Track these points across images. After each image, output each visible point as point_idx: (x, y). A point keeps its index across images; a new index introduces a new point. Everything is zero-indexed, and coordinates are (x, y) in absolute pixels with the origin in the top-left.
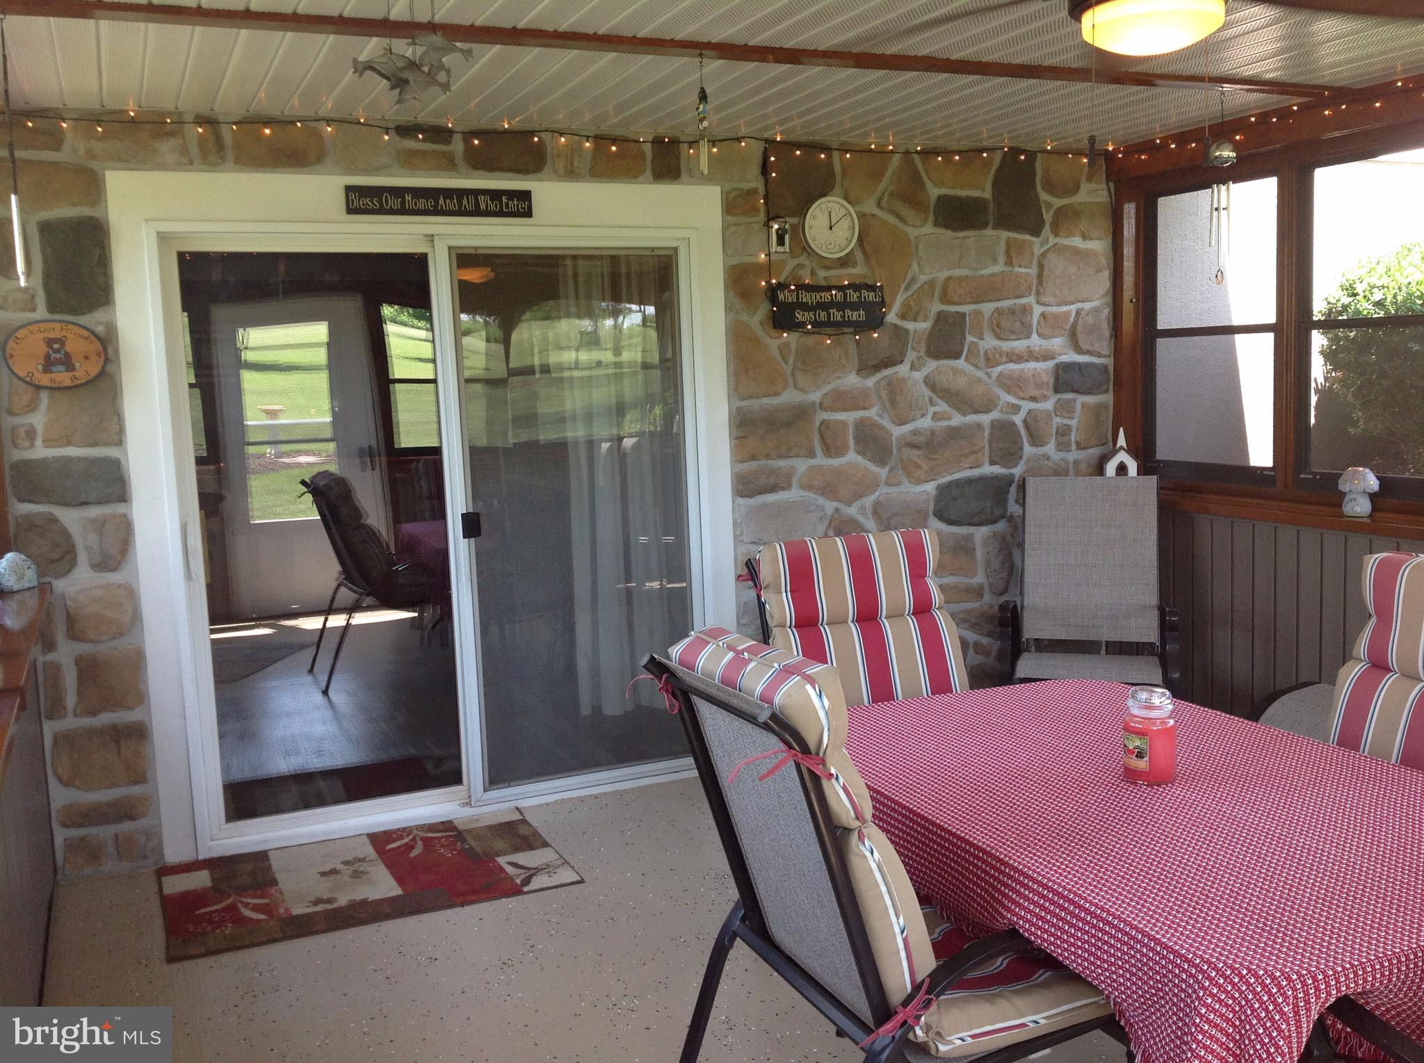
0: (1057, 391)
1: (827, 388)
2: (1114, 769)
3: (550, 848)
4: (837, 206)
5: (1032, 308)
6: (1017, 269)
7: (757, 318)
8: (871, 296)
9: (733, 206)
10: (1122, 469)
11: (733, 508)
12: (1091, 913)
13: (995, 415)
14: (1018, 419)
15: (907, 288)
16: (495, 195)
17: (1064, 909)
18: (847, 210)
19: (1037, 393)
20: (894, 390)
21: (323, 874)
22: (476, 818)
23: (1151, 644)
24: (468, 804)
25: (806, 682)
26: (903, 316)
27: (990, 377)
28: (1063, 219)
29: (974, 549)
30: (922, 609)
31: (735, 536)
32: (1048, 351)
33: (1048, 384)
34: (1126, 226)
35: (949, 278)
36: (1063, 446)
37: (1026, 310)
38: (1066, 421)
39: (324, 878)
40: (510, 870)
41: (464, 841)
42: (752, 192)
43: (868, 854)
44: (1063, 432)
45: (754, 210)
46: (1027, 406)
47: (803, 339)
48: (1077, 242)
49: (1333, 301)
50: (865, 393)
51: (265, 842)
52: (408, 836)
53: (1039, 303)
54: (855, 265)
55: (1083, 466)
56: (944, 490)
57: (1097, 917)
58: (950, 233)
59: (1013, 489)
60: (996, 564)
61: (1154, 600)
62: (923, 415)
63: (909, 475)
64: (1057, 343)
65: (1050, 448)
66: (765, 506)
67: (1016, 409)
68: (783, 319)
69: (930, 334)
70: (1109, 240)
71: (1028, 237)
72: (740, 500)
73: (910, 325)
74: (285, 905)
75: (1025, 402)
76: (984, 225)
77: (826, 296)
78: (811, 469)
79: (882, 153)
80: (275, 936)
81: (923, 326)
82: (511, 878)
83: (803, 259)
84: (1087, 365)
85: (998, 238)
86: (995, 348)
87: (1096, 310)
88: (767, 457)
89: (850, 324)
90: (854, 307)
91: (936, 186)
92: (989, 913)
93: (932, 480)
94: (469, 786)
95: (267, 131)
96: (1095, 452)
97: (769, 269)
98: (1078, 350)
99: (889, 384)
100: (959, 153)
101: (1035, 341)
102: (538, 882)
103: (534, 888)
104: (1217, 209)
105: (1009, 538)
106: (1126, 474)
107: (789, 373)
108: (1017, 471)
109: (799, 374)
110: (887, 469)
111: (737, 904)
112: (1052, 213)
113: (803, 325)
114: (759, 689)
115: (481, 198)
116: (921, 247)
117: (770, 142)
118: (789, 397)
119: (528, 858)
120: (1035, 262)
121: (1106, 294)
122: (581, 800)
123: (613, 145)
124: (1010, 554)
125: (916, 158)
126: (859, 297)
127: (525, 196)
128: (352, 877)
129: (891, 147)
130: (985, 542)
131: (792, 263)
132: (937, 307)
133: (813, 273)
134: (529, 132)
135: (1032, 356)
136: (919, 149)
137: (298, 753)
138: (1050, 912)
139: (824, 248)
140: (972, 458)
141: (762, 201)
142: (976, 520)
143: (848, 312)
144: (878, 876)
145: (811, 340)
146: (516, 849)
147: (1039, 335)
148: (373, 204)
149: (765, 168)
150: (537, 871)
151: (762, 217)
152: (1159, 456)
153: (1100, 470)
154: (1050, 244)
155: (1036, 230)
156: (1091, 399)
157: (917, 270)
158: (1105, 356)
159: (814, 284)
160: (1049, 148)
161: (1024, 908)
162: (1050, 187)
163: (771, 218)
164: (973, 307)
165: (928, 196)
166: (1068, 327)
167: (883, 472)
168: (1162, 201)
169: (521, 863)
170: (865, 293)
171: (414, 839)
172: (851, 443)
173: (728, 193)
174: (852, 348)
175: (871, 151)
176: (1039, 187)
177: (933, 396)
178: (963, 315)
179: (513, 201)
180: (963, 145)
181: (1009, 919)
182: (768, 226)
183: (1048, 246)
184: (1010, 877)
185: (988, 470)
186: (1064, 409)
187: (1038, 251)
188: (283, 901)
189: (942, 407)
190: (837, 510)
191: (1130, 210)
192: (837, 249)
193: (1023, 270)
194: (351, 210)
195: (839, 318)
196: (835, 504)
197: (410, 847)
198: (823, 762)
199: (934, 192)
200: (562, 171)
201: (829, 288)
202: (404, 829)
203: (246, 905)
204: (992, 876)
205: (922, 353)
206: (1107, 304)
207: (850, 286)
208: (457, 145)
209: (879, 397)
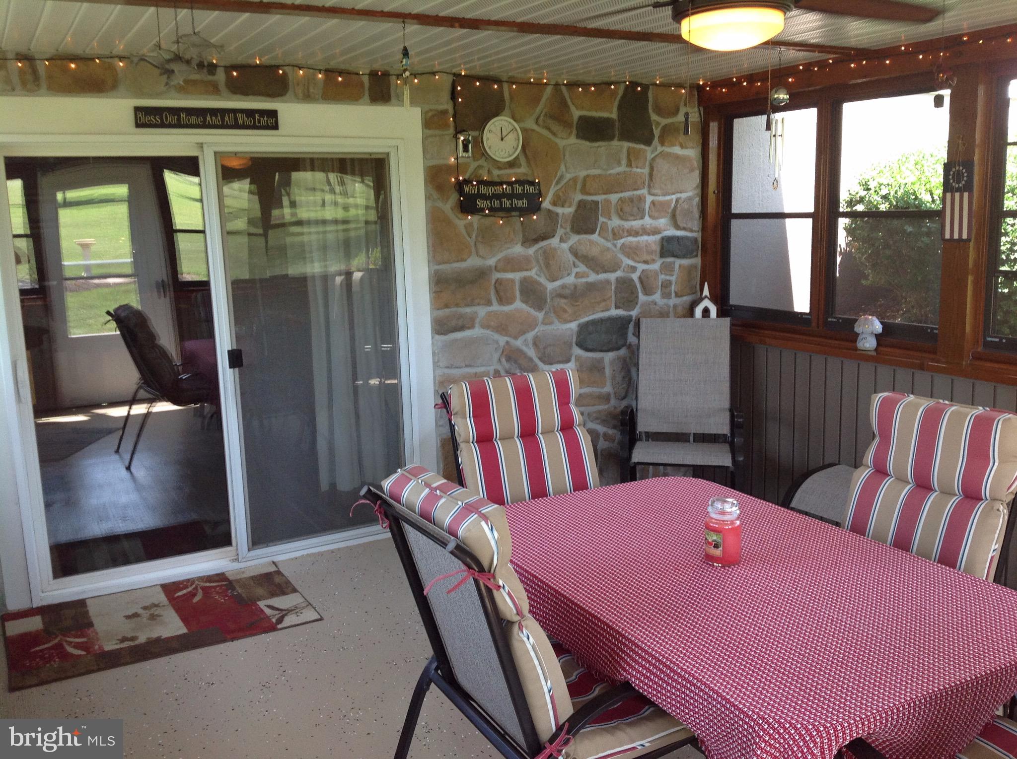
0: (662, 255)
1: (500, 256)
2: (698, 553)
3: (298, 593)
4: (506, 124)
5: (645, 197)
6: (635, 170)
7: (448, 205)
8: (531, 189)
9: (431, 122)
10: (706, 312)
11: (433, 343)
12: (682, 677)
13: (619, 274)
14: (635, 277)
15: (557, 183)
16: (250, 113)
17: (663, 672)
18: (514, 126)
19: (648, 258)
20: (548, 257)
21: (128, 617)
22: (243, 570)
23: (724, 435)
24: (237, 560)
25: (481, 519)
26: (554, 204)
27: (615, 246)
28: (667, 133)
29: (604, 368)
30: (567, 427)
31: (434, 363)
32: (656, 228)
33: (656, 251)
34: (711, 139)
35: (588, 176)
36: (666, 295)
37: (641, 199)
38: (668, 278)
39: (128, 621)
40: (268, 612)
41: (234, 589)
42: (444, 112)
43: (525, 639)
44: (666, 285)
45: (446, 126)
46: (641, 267)
47: (483, 220)
48: (677, 150)
49: (854, 193)
50: (527, 259)
51: (84, 592)
52: (191, 585)
53: (650, 194)
54: (520, 166)
55: (680, 310)
56: (583, 328)
57: (686, 679)
58: (588, 143)
59: (631, 327)
60: (619, 378)
61: (726, 404)
62: (569, 275)
63: (558, 317)
64: (663, 222)
65: (657, 297)
66: (456, 340)
67: (634, 269)
68: (468, 206)
69: (574, 216)
70: (699, 149)
71: (642, 146)
72: (437, 337)
73: (559, 210)
74: (99, 643)
75: (640, 264)
76: (612, 138)
77: (499, 190)
78: (489, 314)
79: (539, 85)
80: (92, 668)
81: (567, 211)
82: (268, 618)
83: (482, 162)
84: (683, 238)
85: (622, 147)
86: (619, 227)
87: (690, 199)
88: (457, 305)
89: (516, 209)
90: (520, 197)
91: (577, 108)
92: (611, 669)
93: (575, 320)
94: (237, 545)
95: (73, 66)
96: (687, 299)
97: (457, 169)
98: (678, 227)
99: (545, 252)
100: (594, 85)
101: (647, 221)
102: (289, 620)
103: (285, 626)
104: (774, 136)
105: (628, 360)
106: (709, 316)
107: (472, 244)
108: (634, 313)
109: (480, 246)
110: (543, 313)
111: (432, 658)
112: (659, 129)
113: (483, 210)
114: (447, 521)
115: (239, 116)
116: (567, 154)
117: (457, 75)
118: (473, 262)
119: (282, 602)
120: (647, 164)
121: (697, 187)
122: (321, 554)
123: (340, 76)
124: (629, 371)
125: (564, 89)
126: (523, 190)
127: (273, 114)
128: (149, 619)
129: (545, 81)
130: (612, 363)
131: (474, 165)
132: (579, 197)
133: (489, 172)
134: (275, 66)
135: (645, 231)
136: (565, 82)
137: (108, 519)
138: (653, 674)
139: (497, 154)
140: (603, 304)
141: (451, 119)
142: (604, 348)
143: (515, 201)
144: (532, 654)
145: (488, 221)
146: (273, 595)
147: (650, 216)
148: (156, 120)
149: (454, 95)
150: (288, 611)
151: (452, 131)
152: (733, 302)
153: (691, 314)
154: (658, 152)
155: (648, 142)
156: (686, 262)
157: (564, 170)
158: (695, 232)
159: (490, 180)
160: (658, 82)
161: (635, 669)
162: (660, 111)
163: (458, 131)
164: (604, 197)
165: (572, 116)
166: (670, 211)
167: (540, 315)
168: (737, 122)
169: (276, 605)
170: (527, 187)
171: (196, 588)
172: (518, 293)
173: (426, 113)
174: (518, 226)
175: (531, 83)
176: (650, 110)
177: (576, 261)
178: (597, 203)
179: (264, 117)
180: (598, 80)
181: (625, 677)
182: (457, 139)
183: (656, 153)
184: (626, 645)
185: (614, 312)
186: (667, 269)
187: (650, 156)
188: (98, 639)
189: (582, 268)
190: (507, 342)
191: (714, 127)
192: (506, 155)
193: (639, 170)
194: (139, 125)
195: (508, 205)
196: (506, 339)
197: (193, 594)
198: (494, 576)
199: (576, 113)
200: (301, 95)
201: (501, 184)
202: (188, 580)
203: (70, 643)
204: (613, 644)
205: (568, 230)
206: (697, 194)
207: (516, 182)
208: (220, 76)
209: (538, 261)
